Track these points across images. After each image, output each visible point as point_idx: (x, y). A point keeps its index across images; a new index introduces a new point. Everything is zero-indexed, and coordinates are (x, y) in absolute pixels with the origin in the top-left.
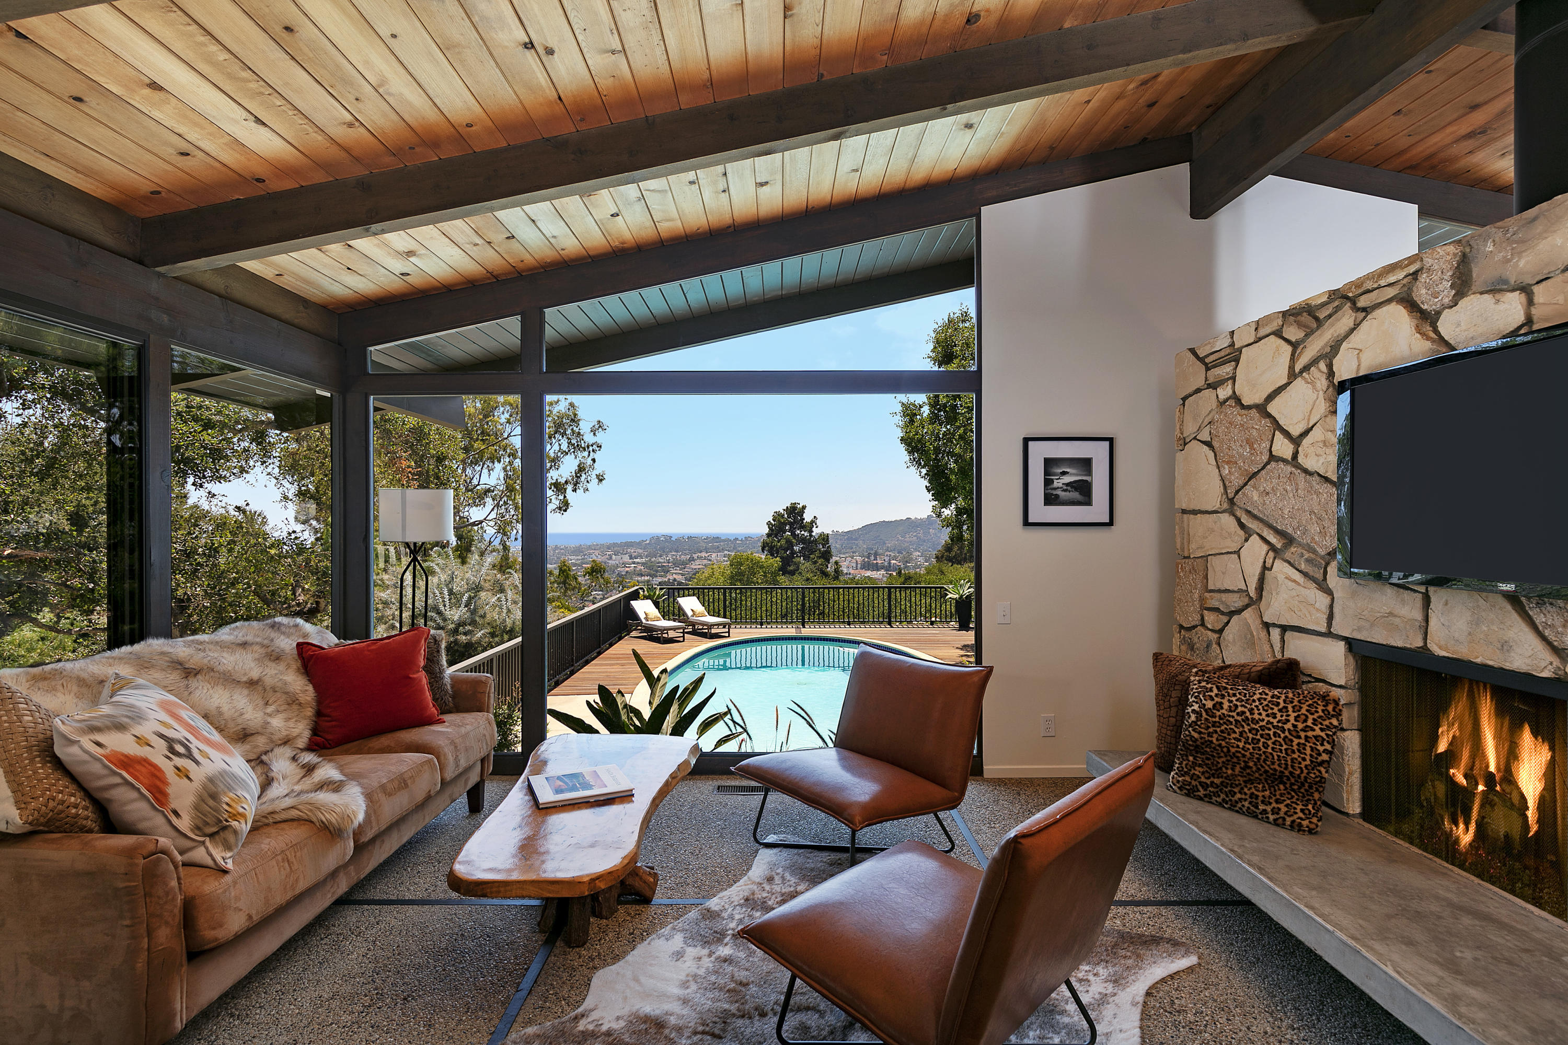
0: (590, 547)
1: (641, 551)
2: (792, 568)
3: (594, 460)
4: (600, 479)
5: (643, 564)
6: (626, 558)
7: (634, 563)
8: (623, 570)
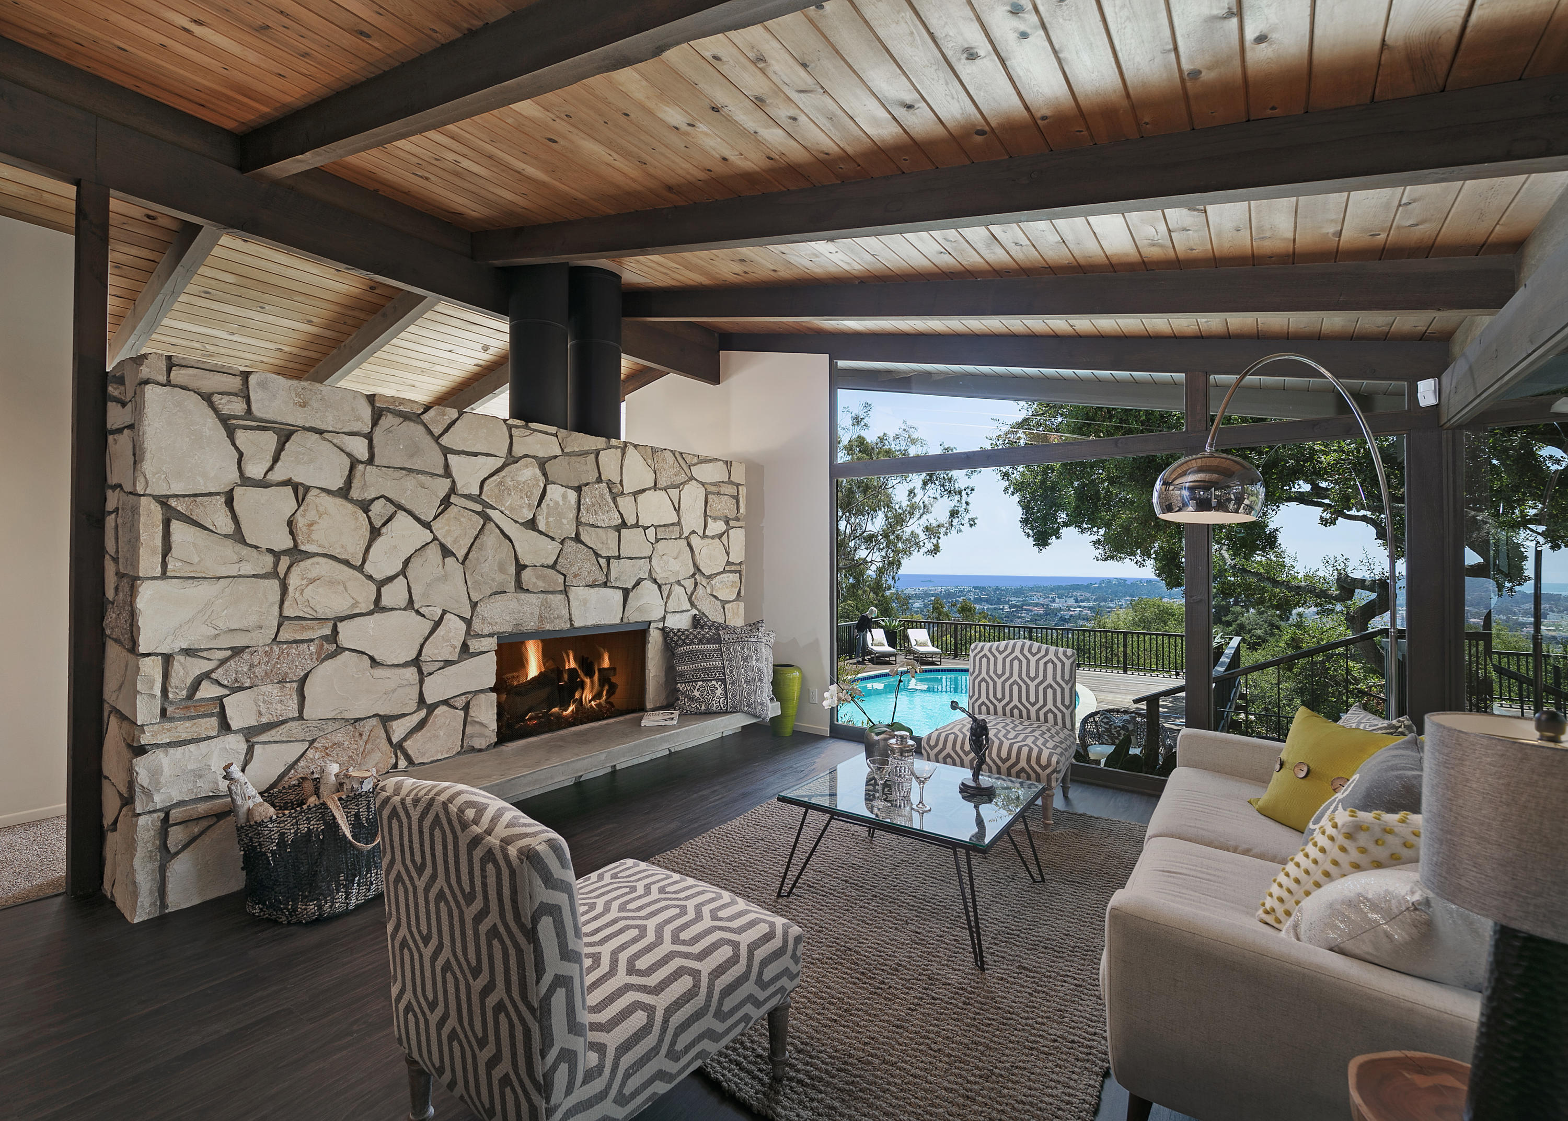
0: (1032, 589)
1: (1088, 595)
2: (1228, 618)
3: (967, 503)
4: (972, 522)
5: (1090, 608)
6: (1071, 602)
7: (1080, 607)
8: (1067, 614)
